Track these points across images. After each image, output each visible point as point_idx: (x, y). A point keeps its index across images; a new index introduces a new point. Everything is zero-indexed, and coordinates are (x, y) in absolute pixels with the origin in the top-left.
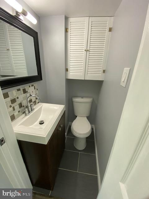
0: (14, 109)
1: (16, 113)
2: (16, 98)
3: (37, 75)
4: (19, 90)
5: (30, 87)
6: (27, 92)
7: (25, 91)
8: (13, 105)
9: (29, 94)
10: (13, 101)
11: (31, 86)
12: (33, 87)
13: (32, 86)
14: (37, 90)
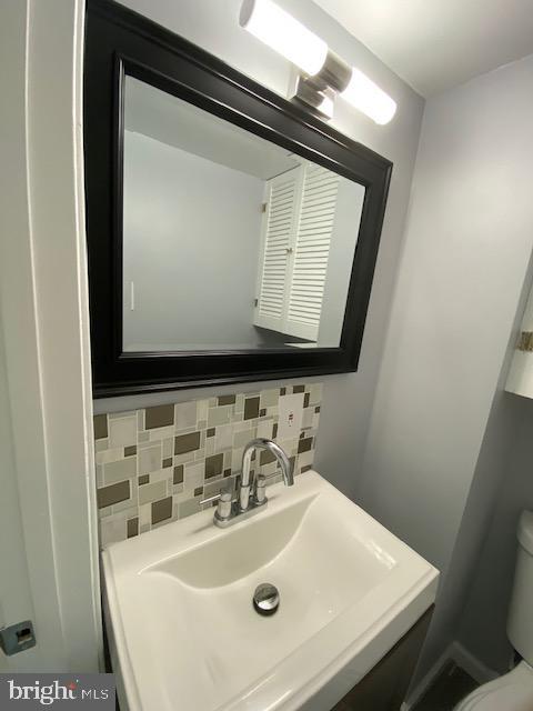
0: (179, 477)
1: (182, 496)
2: (203, 431)
3: (337, 345)
4: (227, 400)
5: (283, 392)
6: (264, 413)
7: (253, 410)
8: (177, 460)
9: (271, 423)
10: (187, 443)
11: (290, 388)
12: (303, 394)
13: (298, 390)
14: (317, 410)
